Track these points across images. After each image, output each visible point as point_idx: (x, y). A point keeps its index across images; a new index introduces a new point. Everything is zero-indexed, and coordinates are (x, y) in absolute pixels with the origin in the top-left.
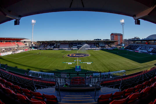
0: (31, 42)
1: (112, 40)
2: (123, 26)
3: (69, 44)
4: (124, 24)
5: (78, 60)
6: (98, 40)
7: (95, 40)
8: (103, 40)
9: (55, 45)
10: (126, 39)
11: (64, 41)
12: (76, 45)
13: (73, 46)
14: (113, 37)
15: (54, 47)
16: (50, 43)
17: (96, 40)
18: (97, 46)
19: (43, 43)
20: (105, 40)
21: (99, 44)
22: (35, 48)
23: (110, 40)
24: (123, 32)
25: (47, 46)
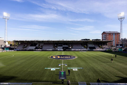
0: (5, 42)
1: (104, 40)
2: (121, 21)
3: (53, 45)
4: (124, 18)
5: (63, 64)
6: (87, 40)
7: (82, 40)
8: (93, 40)
9: (37, 46)
10: (125, 39)
11: (48, 41)
12: (62, 46)
13: (58, 47)
14: (105, 37)
15: (36, 48)
16: (31, 43)
17: (84, 40)
18: (84, 47)
19: (22, 43)
20: (94, 40)
21: (87, 45)
22: (10, 49)
23: (101, 40)
24: (121, 29)
25: (27, 46)
